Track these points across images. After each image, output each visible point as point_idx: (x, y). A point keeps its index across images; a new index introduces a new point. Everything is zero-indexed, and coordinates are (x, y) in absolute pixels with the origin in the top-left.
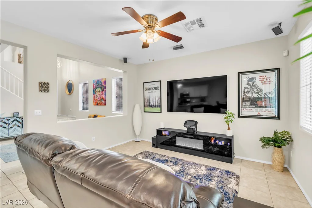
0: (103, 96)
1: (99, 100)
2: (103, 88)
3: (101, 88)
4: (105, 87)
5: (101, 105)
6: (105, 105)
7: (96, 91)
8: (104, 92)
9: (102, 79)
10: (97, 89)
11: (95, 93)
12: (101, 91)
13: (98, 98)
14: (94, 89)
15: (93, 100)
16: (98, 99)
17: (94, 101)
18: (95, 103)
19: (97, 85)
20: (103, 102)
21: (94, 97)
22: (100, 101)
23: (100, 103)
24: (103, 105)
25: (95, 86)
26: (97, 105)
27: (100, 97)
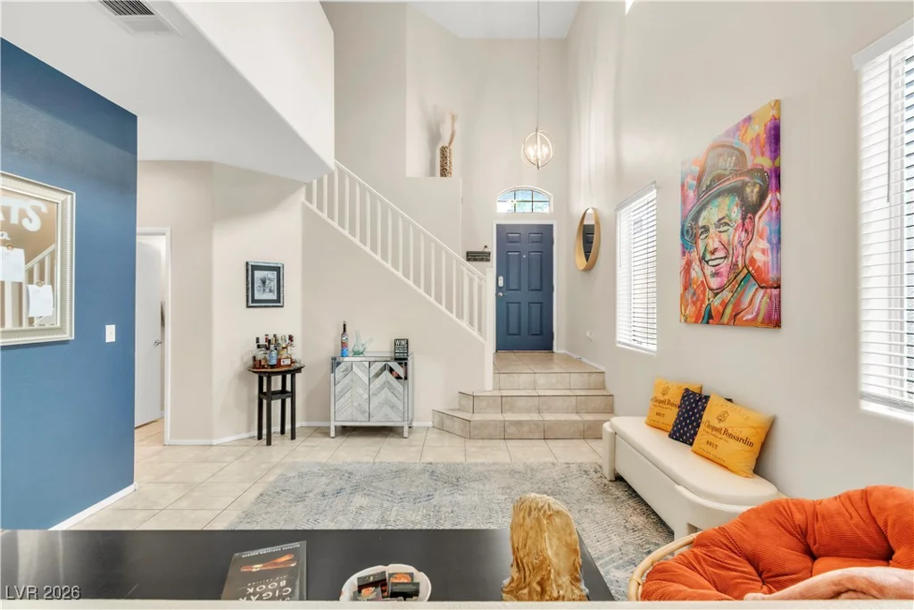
0: (759, 252)
1: (722, 289)
2: (751, 193)
3: (740, 191)
4: (771, 182)
5: (736, 320)
7: (701, 223)
8: (762, 221)
9: (749, 119)
10: (704, 214)
11: (695, 238)
12: (736, 214)
13: (716, 274)
16: (714, 283)
17: (689, 296)
18: (691, 310)
20: (756, 300)
21: (688, 267)
22: (726, 294)
23: (725, 305)
24: (752, 323)
26: (709, 318)
27: (724, 266)
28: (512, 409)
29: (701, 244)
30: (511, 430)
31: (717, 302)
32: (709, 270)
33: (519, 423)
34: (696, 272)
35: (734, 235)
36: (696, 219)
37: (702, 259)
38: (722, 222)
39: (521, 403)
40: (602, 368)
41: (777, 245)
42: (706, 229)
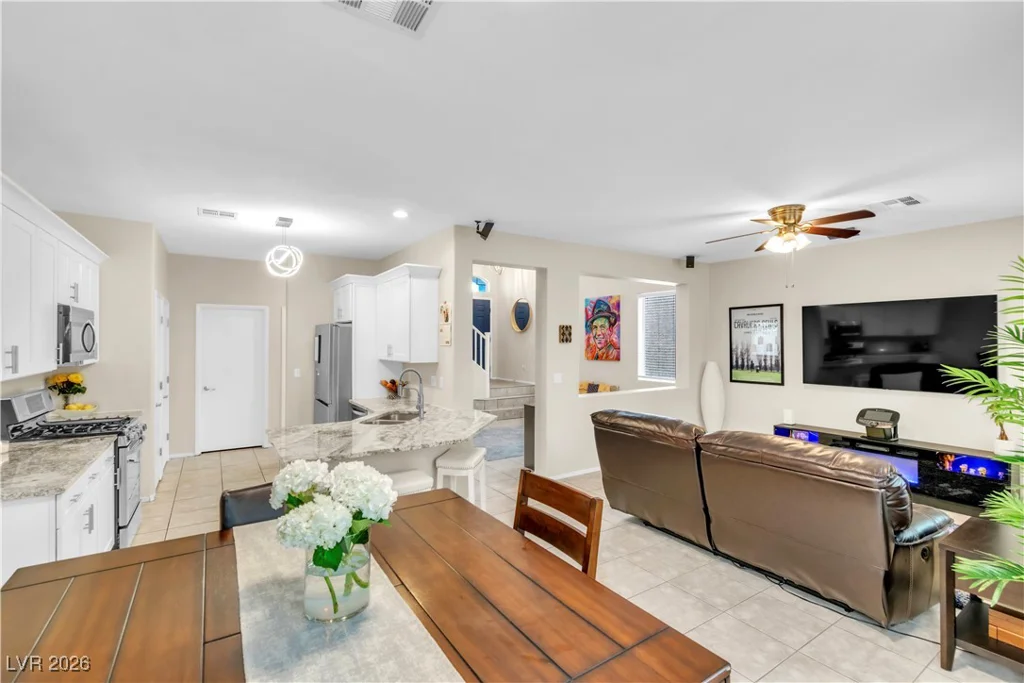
0: (614, 338)
1: (602, 348)
2: (612, 320)
3: (608, 318)
4: (617, 318)
5: (607, 358)
6: (618, 359)
7: (594, 324)
8: (615, 330)
9: (611, 297)
10: (595, 322)
11: (592, 329)
12: (607, 325)
13: (600, 343)
14: (587, 320)
15: (584, 346)
16: (599, 346)
17: (589, 349)
18: (590, 355)
19: (596, 311)
20: (615, 352)
21: (588, 340)
22: (604, 350)
23: (603, 354)
24: (612, 360)
25: (590, 313)
26: (597, 358)
27: (603, 341)
28: (502, 406)
29: (594, 332)
30: (507, 415)
31: (600, 353)
32: (597, 342)
33: (509, 411)
34: (592, 341)
35: (606, 331)
36: (592, 322)
37: (595, 337)
38: (601, 326)
39: (506, 402)
40: (533, 383)
41: (619, 337)
42: (596, 327)
